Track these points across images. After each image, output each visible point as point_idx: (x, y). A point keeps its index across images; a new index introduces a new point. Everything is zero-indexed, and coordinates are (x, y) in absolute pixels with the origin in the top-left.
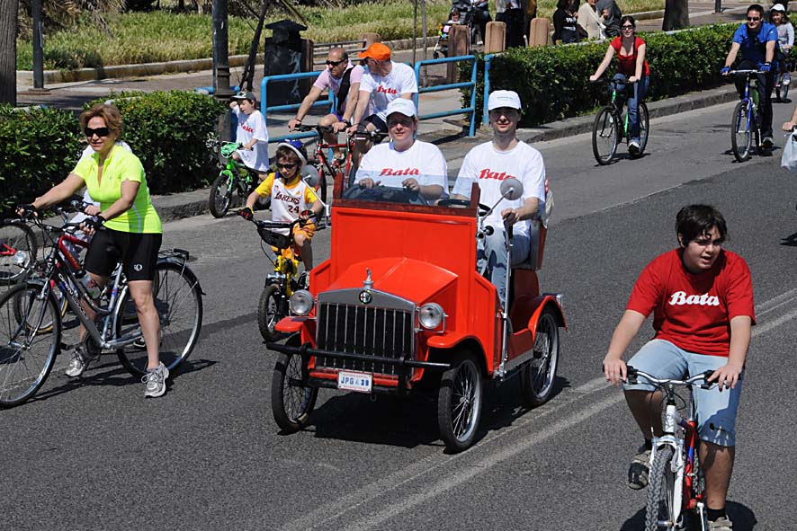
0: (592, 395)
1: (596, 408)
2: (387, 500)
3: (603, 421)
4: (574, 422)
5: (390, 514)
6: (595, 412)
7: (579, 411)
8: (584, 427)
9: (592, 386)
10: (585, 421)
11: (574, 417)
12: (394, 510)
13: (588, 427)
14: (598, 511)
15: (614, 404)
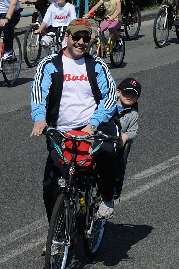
0: (141, 181)
1: (143, 188)
2: (10, 247)
3: (147, 196)
4: (129, 197)
5: (11, 256)
6: (143, 190)
7: (133, 190)
8: (135, 200)
9: (142, 175)
10: (136, 196)
11: (129, 194)
12: (14, 253)
13: (138, 199)
14: (141, 251)
15: (155, 186)
